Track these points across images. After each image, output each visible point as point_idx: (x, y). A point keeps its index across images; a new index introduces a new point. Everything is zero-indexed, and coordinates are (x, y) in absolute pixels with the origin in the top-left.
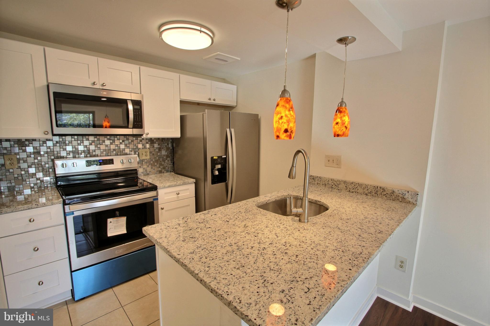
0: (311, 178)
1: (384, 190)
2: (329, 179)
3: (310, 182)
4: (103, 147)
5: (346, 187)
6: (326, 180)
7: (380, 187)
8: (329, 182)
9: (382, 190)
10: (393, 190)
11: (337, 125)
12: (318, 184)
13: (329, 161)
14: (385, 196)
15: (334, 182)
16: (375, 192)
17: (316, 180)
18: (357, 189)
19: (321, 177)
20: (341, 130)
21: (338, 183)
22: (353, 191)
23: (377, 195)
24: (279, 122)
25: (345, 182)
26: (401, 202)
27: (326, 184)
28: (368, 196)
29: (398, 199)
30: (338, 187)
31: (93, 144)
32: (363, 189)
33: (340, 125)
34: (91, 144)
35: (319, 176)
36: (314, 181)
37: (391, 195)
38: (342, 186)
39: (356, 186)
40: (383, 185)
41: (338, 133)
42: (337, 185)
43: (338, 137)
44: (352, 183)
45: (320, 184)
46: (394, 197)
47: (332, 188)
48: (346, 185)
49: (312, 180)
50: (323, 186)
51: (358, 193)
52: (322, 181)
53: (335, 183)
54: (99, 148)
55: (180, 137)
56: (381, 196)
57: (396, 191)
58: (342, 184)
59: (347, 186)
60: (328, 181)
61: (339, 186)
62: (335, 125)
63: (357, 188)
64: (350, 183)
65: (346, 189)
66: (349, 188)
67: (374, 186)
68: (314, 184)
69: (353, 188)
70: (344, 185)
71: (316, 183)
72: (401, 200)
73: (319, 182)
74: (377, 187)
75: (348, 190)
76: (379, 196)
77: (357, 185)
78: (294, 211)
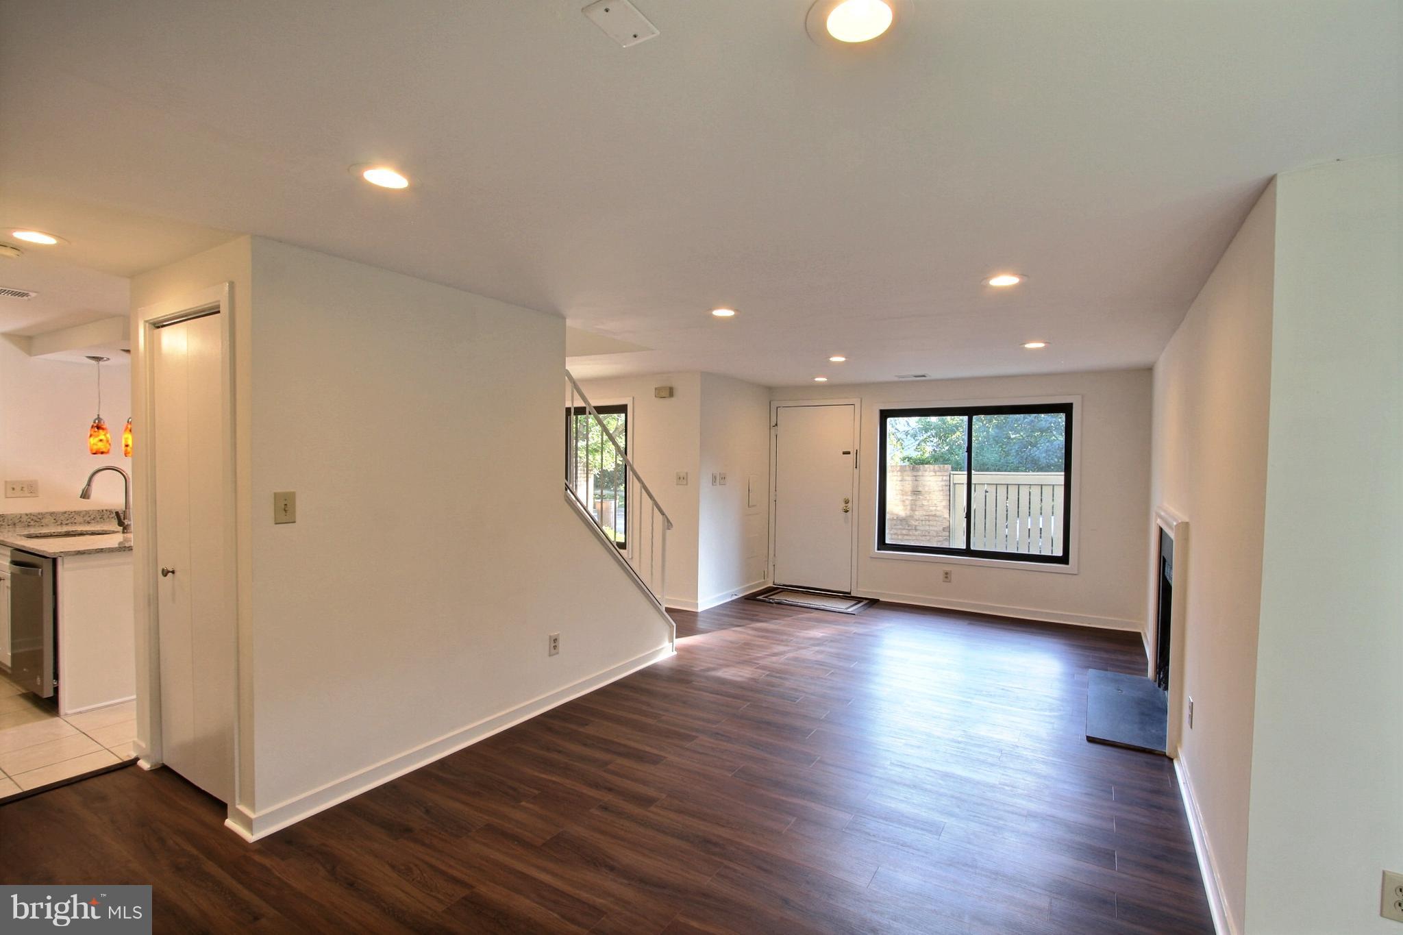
2: (21, 514)
5: (55, 519)
8: (22, 519)
11: (102, 442)
13: (14, 489)
15: (32, 517)
16: (100, 517)
18: (73, 518)
20: (106, 447)
21: (40, 517)
22: (68, 522)
25: (52, 514)
30: (41, 523)
33: (104, 441)
38: (47, 520)
39: (72, 516)
42: (38, 520)
44: (65, 513)
47: (29, 526)
51: (75, 523)
53: (34, 518)
58: (47, 517)
59: (57, 518)
62: (99, 442)
64: (61, 514)
66: (60, 520)
69: (66, 519)
70: (51, 517)
75: (59, 523)
78: (126, 523)
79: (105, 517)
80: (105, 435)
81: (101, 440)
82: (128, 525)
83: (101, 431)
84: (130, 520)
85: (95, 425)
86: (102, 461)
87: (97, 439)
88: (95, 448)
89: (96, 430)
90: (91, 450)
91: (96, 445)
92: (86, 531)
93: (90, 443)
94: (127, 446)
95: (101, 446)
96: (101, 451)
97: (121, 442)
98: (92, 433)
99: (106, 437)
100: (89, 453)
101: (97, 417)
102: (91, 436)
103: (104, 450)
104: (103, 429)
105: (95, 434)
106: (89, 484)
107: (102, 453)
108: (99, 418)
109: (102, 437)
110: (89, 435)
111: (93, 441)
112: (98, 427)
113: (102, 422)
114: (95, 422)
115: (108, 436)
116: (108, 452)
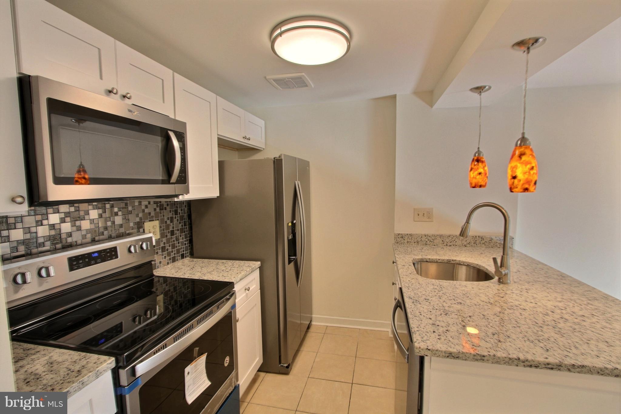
0: (399, 237)
1: (483, 239)
2: (422, 235)
3: (398, 242)
4: (85, 225)
5: (442, 241)
6: (418, 237)
7: (479, 237)
8: (422, 239)
9: (481, 239)
10: (491, 237)
11: (481, 175)
12: (408, 243)
13: (418, 215)
14: (484, 244)
15: (428, 238)
16: (474, 242)
17: (406, 238)
18: (455, 242)
19: (412, 234)
20: (484, 180)
21: (433, 238)
22: (451, 244)
23: (476, 244)
24: (529, 173)
25: (441, 236)
26: (499, 248)
27: (419, 241)
28: (468, 247)
29: (496, 246)
30: (434, 243)
31: (68, 219)
32: (462, 241)
33: (483, 175)
34: (63, 221)
35: (409, 233)
36: (403, 240)
37: (490, 243)
38: (438, 241)
39: (454, 239)
40: (481, 235)
41: (481, 184)
42: (432, 240)
43: (480, 188)
44: (449, 236)
45: (411, 242)
46: (492, 244)
47: (426, 244)
48: (442, 240)
49: (401, 239)
50: (415, 244)
51: (456, 245)
52: (413, 238)
53: (430, 238)
54: (79, 229)
55: (216, 197)
56: (479, 245)
57: (493, 238)
58: (438, 239)
59: (444, 240)
60: (420, 237)
61: (435, 241)
62: (478, 176)
63: (455, 240)
64: (447, 237)
65: (443, 243)
66: (446, 242)
67: (472, 236)
68: (403, 243)
69: (450, 242)
70: (440, 239)
71: (406, 241)
72: (499, 246)
73: (410, 240)
74: (476, 237)
75: (445, 244)
76: (478, 246)
77: (455, 237)
78: (503, 273)
79: (478, 242)
80: (484, 168)
81: (480, 174)
82: (506, 275)
83: (480, 164)
84: (507, 268)
85: (476, 158)
86: (481, 196)
87: (476, 172)
88: (474, 181)
89: (476, 163)
90: (471, 184)
91: (476, 178)
92: (464, 262)
93: (470, 177)
94: (514, 177)
95: (479, 180)
96: (479, 184)
97: (506, 172)
98: (473, 166)
99: (485, 170)
100: (469, 186)
101: (477, 150)
102: (471, 169)
103: (483, 183)
104: (482, 162)
105: (475, 167)
106: (468, 222)
107: (480, 186)
108: (479, 152)
109: (481, 170)
110: (470, 169)
111: (472, 174)
112: (478, 161)
113: (481, 155)
114: (475, 155)
115: (486, 168)
116: (484, 186)
